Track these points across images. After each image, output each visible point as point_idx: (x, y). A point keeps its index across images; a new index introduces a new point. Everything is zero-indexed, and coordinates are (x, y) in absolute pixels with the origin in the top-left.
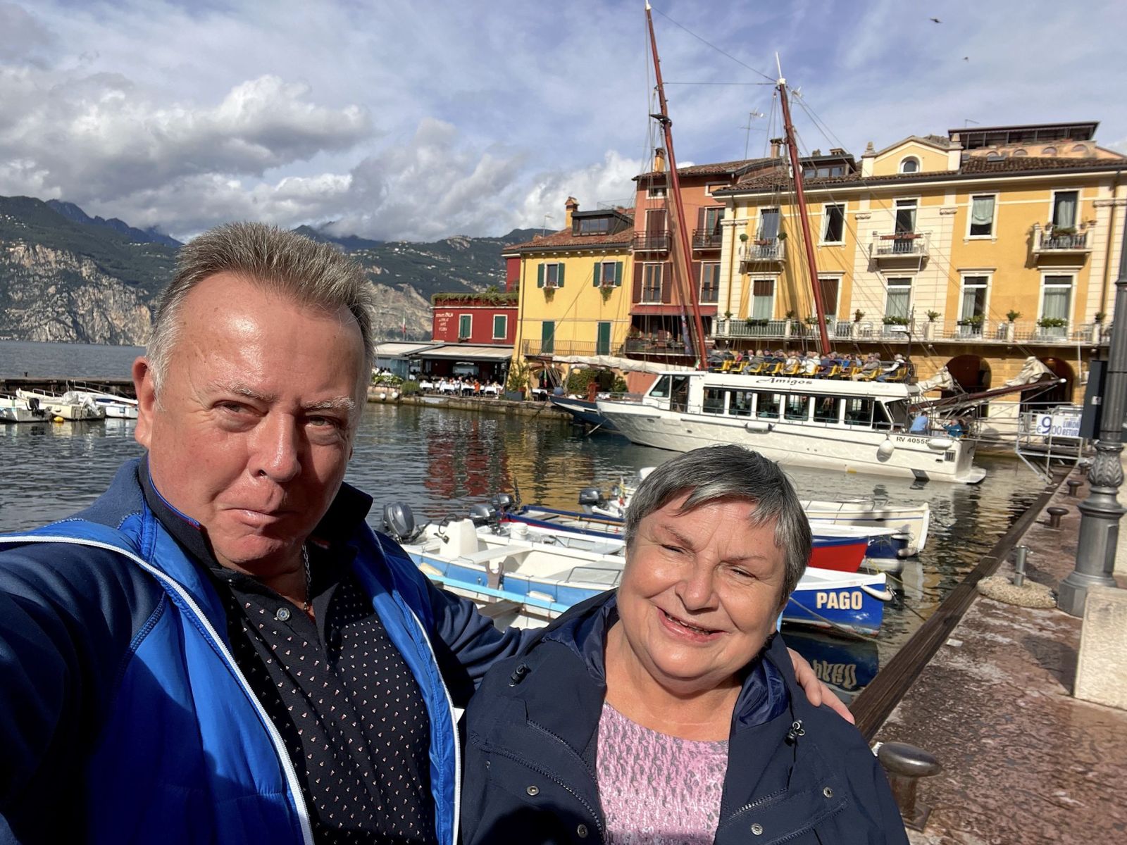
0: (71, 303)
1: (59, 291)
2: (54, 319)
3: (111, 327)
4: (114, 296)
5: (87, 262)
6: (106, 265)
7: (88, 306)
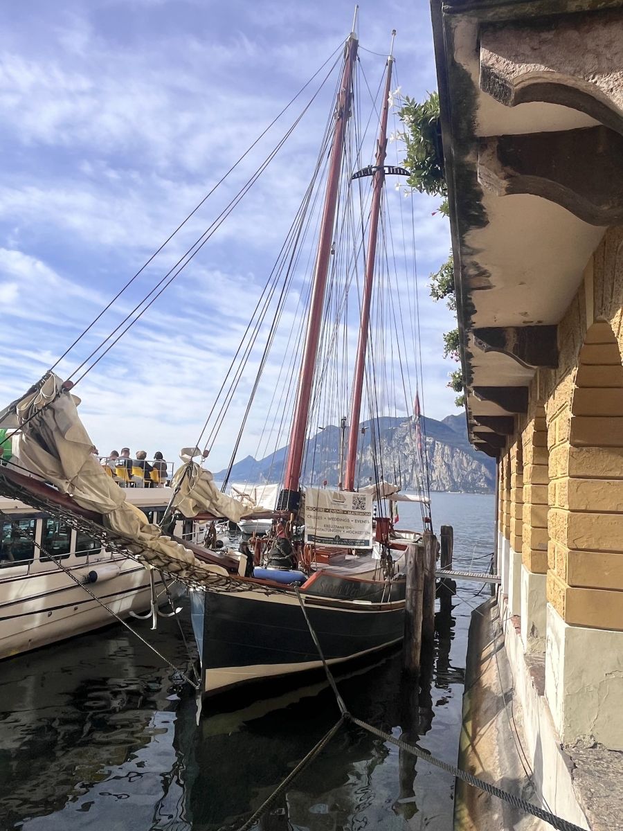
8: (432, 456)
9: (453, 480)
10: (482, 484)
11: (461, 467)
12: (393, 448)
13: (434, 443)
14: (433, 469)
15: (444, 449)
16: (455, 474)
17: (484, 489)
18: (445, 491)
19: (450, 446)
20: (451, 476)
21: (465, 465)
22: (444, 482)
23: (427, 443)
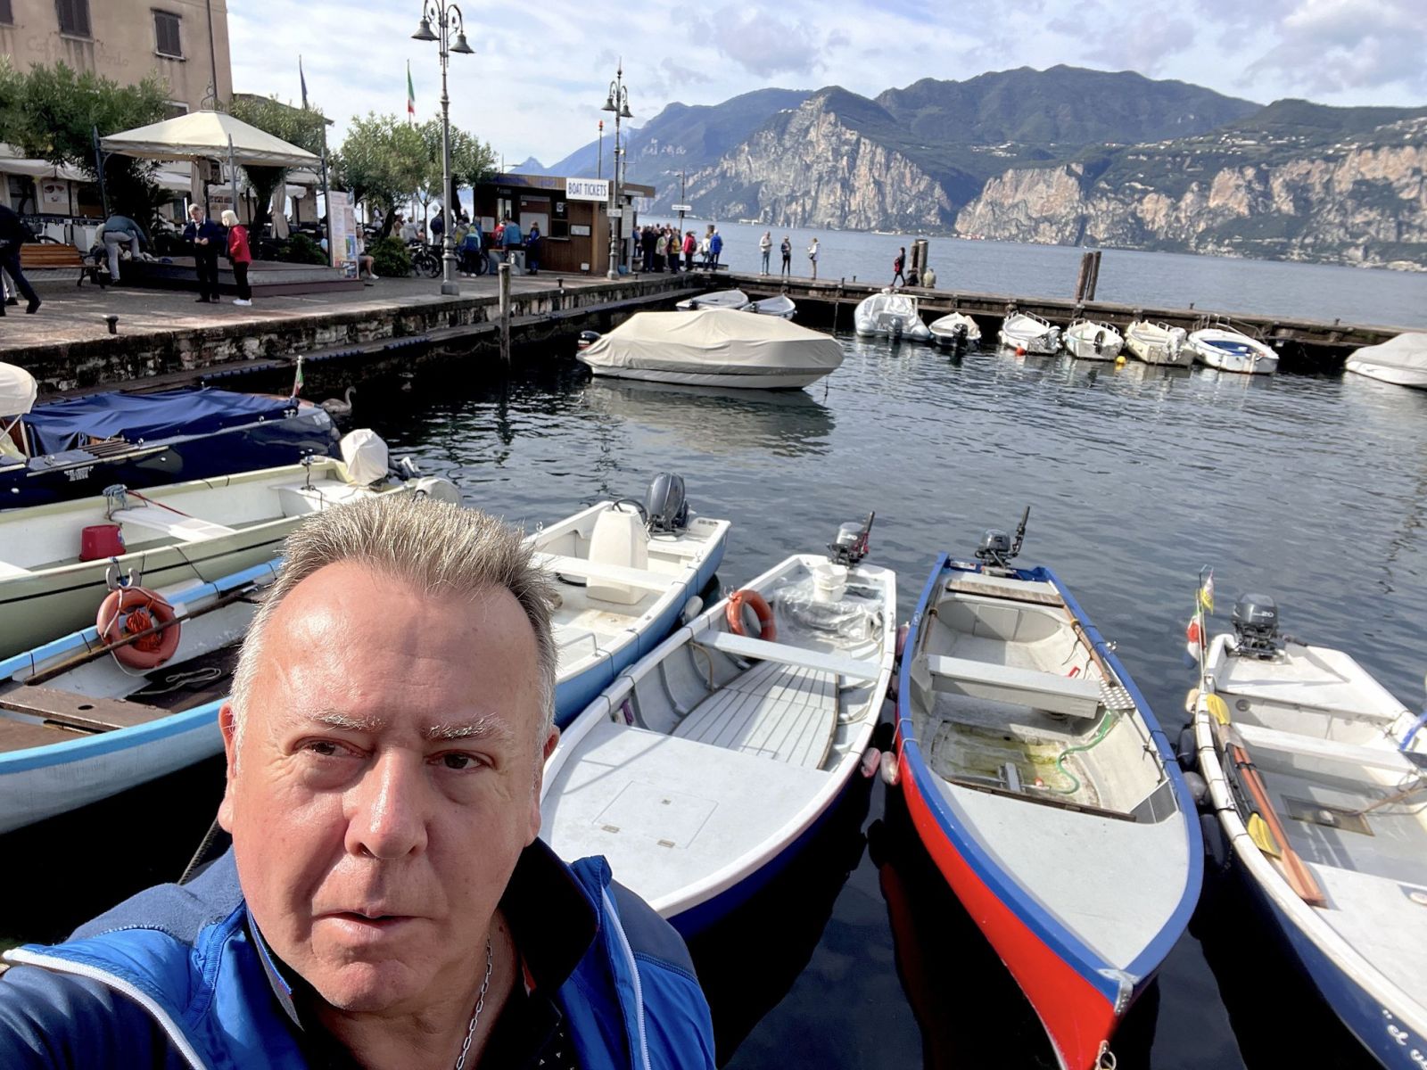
8: (852, 166)
9: (884, 211)
10: (932, 218)
11: (899, 187)
12: (786, 150)
13: (858, 141)
14: (853, 191)
15: (874, 154)
16: (889, 200)
17: (935, 228)
18: (870, 229)
19: (885, 148)
20: (882, 203)
21: (908, 183)
22: (870, 214)
23: (847, 142)
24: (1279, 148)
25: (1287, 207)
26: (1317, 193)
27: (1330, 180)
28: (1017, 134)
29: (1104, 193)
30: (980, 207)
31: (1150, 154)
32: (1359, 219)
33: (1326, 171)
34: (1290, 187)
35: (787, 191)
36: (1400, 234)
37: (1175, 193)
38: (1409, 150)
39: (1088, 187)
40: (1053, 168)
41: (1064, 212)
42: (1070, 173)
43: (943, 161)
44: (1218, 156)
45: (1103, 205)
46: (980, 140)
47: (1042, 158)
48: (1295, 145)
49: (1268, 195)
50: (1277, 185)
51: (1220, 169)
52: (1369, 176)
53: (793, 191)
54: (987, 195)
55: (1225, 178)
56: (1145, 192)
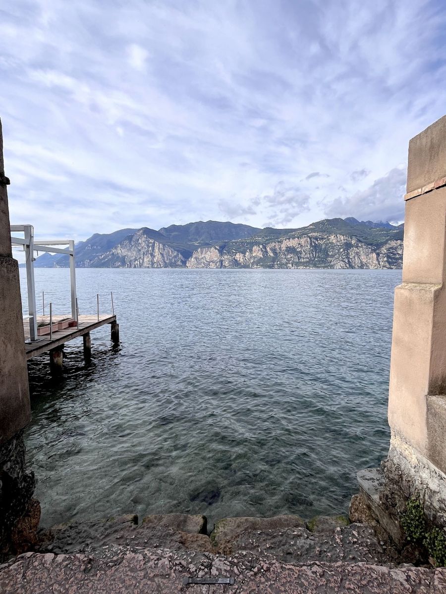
0: (348, 254)
1: (344, 251)
2: (342, 261)
3: (361, 262)
4: (363, 250)
5: (354, 238)
6: (361, 239)
7: (353, 255)
8: (153, 249)
9: (165, 262)
10: (179, 263)
11: (168, 255)
12: (132, 246)
13: (154, 242)
14: (154, 257)
15: (159, 246)
16: (166, 258)
17: (180, 266)
18: (161, 267)
19: (162, 244)
20: (164, 260)
21: (171, 254)
22: (160, 263)
23: (151, 243)
24: (267, 240)
25: (272, 255)
26: (278, 251)
27: (280, 247)
28: (201, 239)
29: (226, 254)
30: (192, 259)
31: (236, 243)
32: (289, 256)
33: (279, 245)
34: (270, 249)
35: (134, 258)
36: (299, 259)
37: (244, 253)
38: (296, 239)
39: (221, 252)
40: (211, 248)
41: (216, 259)
42: (216, 249)
43: (180, 247)
44: (253, 243)
45: (226, 257)
46: (191, 241)
47: (207, 245)
48: (270, 239)
49: (266, 252)
50: (268, 249)
51: (254, 246)
52: (289, 246)
53: (136, 258)
54: (194, 256)
55: (255, 248)
56: (236, 253)
